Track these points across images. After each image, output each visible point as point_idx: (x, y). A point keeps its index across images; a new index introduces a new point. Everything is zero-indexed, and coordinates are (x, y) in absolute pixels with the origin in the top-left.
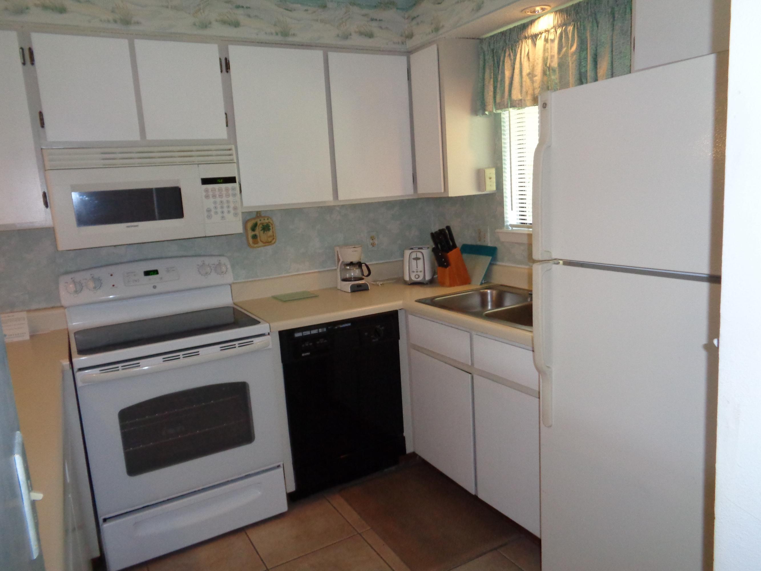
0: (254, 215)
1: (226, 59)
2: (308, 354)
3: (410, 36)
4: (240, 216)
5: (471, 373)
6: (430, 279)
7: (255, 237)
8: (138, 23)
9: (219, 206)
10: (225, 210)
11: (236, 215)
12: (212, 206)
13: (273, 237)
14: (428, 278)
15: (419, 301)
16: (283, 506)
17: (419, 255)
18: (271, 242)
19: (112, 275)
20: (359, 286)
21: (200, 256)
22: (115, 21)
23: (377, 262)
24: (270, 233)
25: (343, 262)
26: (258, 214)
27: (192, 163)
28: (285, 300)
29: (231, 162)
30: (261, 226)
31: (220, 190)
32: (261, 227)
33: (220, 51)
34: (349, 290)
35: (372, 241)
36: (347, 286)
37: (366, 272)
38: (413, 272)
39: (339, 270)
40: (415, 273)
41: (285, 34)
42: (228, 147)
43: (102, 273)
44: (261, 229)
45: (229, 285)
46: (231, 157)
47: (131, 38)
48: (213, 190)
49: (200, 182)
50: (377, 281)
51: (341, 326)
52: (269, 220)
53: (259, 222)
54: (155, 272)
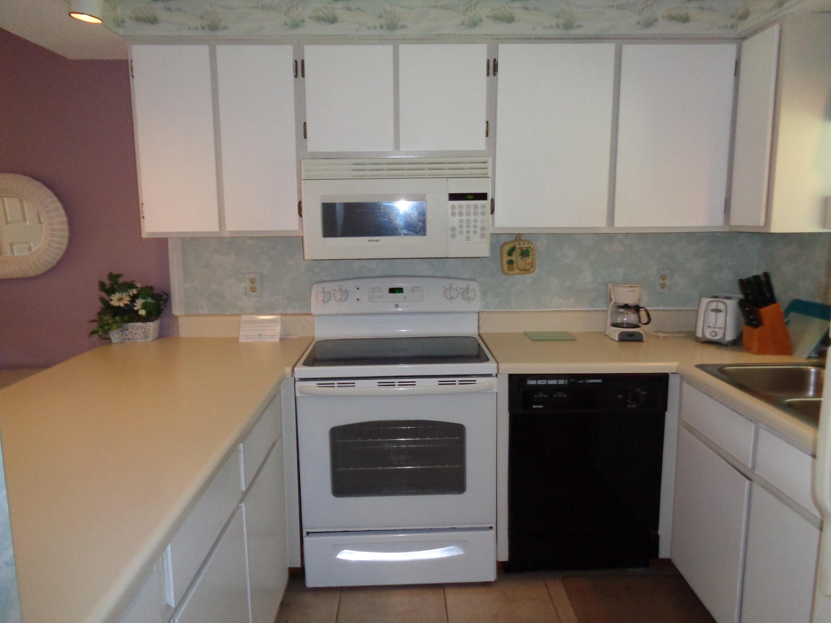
0: (513, 238)
1: (495, 60)
2: (541, 407)
3: (744, 16)
4: (488, 237)
5: (750, 477)
6: (732, 339)
7: (510, 262)
8: (404, 27)
9: (464, 224)
10: (472, 229)
11: (483, 236)
12: (457, 225)
13: (532, 265)
14: (729, 337)
15: (701, 367)
16: (491, 575)
17: (721, 306)
18: (529, 270)
19: (358, 289)
20: (631, 335)
21: (449, 278)
22: (382, 27)
23: (664, 308)
24: (529, 260)
25: (615, 303)
26: (518, 237)
27: (442, 177)
28: (534, 339)
29: (485, 176)
30: (520, 250)
31: (468, 207)
32: (520, 252)
33: (489, 51)
34: (617, 338)
35: (661, 281)
36: (616, 332)
37: (644, 319)
38: (709, 327)
39: (609, 312)
40: (712, 329)
41: (568, 26)
42: (485, 159)
43: (350, 285)
44: (518, 254)
45: (477, 313)
46: (487, 171)
47: (396, 43)
48: (461, 207)
49: (447, 197)
50: (659, 332)
51: (588, 381)
52: (530, 245)
53: (517, 246)
54: (400, 290)
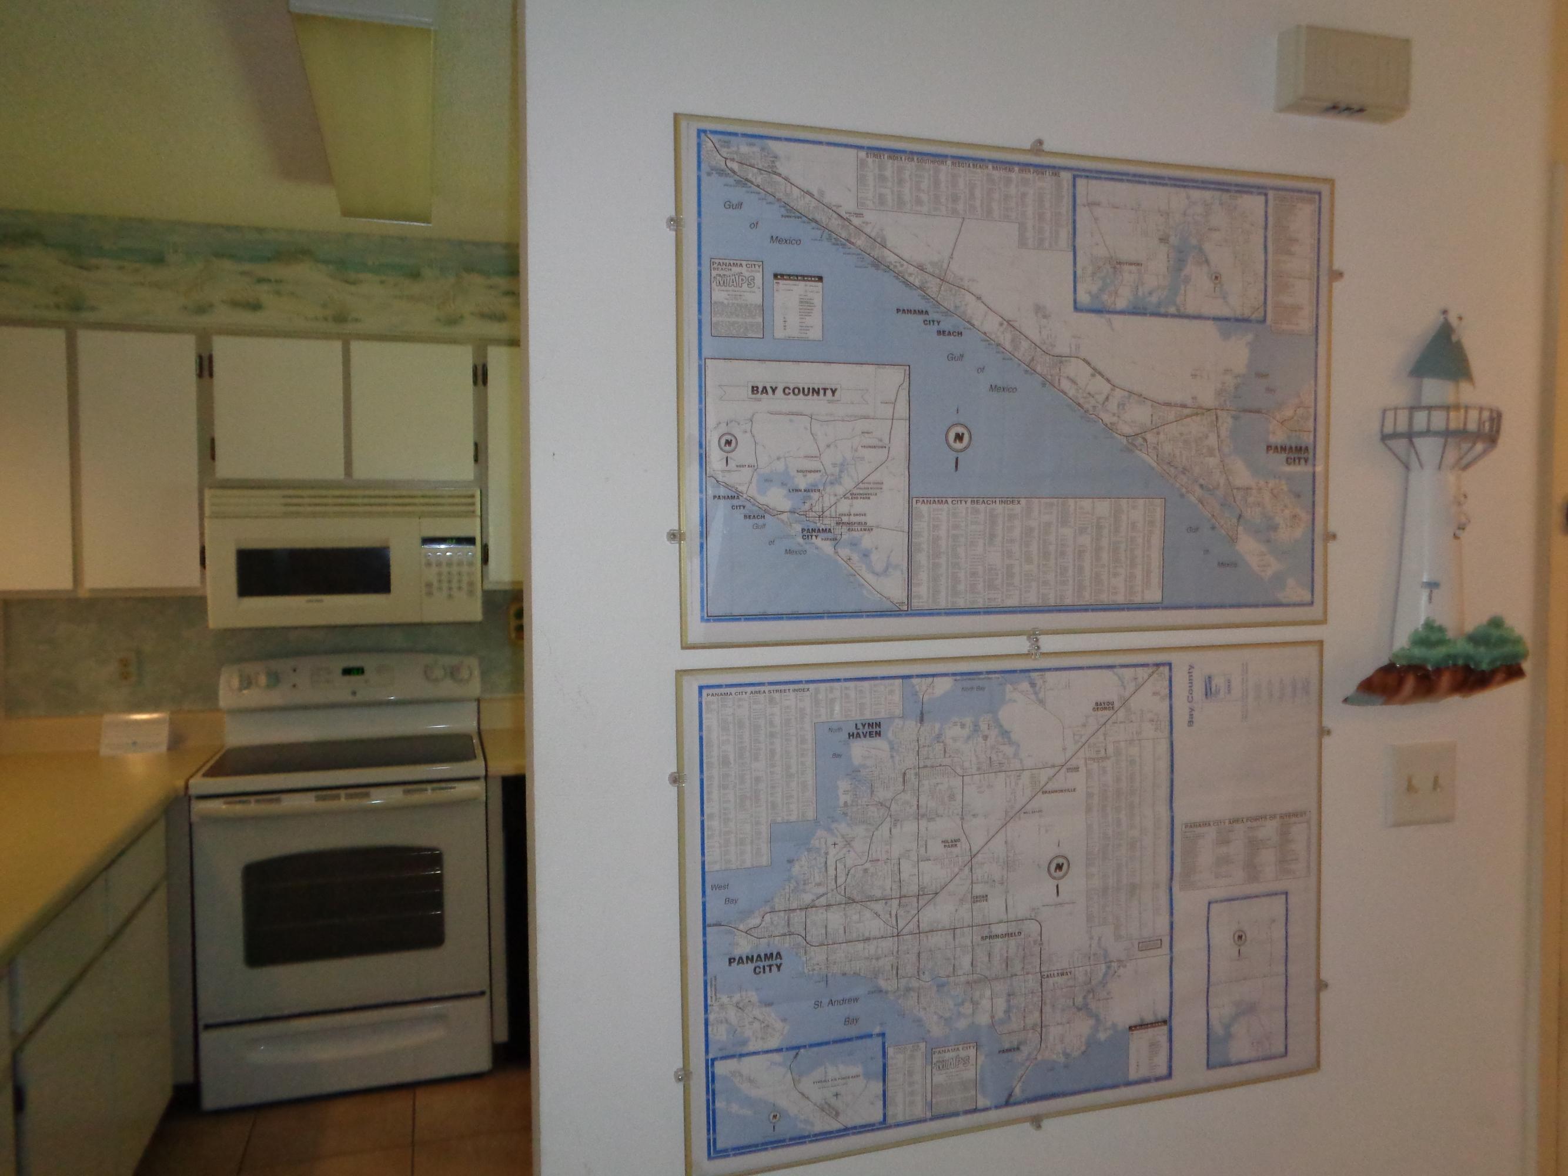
1: (484, 366)
4: (479, 596)
7: (519, 629)
8: (356, 320)
9: (445, 579)
10: (455, 585)
11: (471, 593)
12: (434, 579)
16: (483, 1062)
19: (294, 670)
21: (435, 651)
22: (326, 319)
27: (413, 515)
29: (470, 515)
33: (476, 355)
42: (472, 492)
43: (282, 666)
45: (475, 700)
46: (471, 508)
47: (346, 339)
49: (418, 541)
54: (360, 671)
